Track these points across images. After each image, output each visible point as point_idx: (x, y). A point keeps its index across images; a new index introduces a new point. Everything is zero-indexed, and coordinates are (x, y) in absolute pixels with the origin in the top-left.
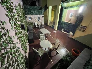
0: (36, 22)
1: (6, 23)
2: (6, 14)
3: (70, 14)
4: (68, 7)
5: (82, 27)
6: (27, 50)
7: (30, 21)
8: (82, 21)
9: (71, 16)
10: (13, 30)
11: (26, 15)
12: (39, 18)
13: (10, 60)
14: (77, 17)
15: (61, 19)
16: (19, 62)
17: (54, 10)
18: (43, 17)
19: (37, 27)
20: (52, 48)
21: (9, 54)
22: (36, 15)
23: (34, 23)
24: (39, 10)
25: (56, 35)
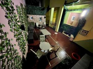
0: (37, 22)
1: (4, 26)
2: (5, 16)
3: (73, 17)
4: (71, 10)
5: (84, 31)
6: (25, 51)
7: (32, 21)
8: (84, 25)
9: (73, 19)
10: (12, 31)
11: (28, 15)
12: (41, 18)
13: (5, 64)
14: (80, 20)
15: (63, 22)
16: (15, 65)
17: (56, 11)
18: (45, 17)
19: (38, 27)
20: (51, 51)
21: (5, 58)
22: (38, 16)
23: (35, 23)
24: (41, 10)
25: (56, 37)
